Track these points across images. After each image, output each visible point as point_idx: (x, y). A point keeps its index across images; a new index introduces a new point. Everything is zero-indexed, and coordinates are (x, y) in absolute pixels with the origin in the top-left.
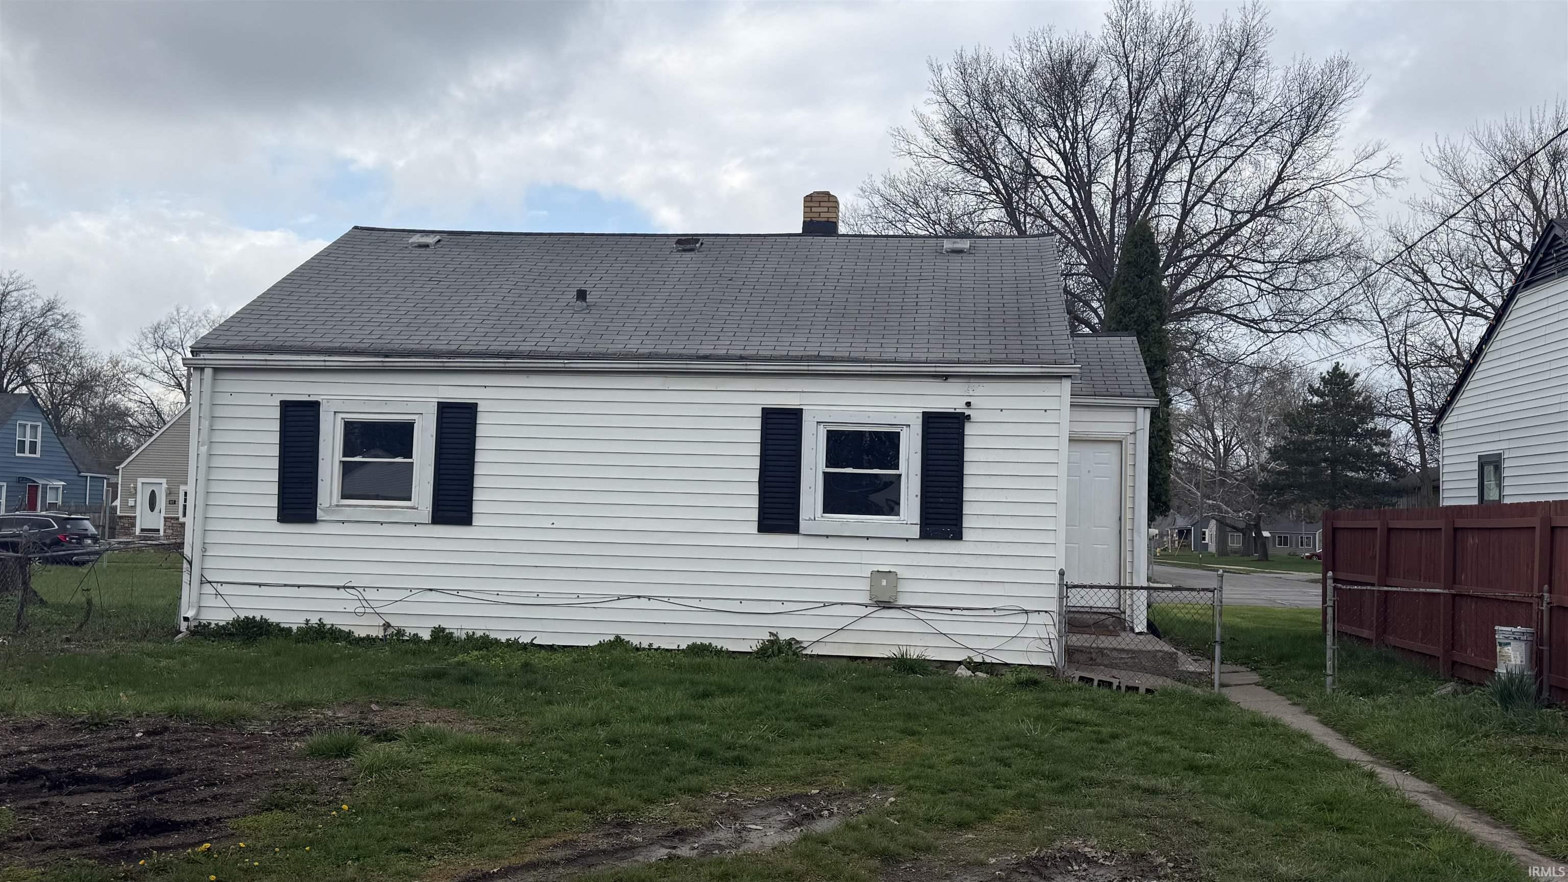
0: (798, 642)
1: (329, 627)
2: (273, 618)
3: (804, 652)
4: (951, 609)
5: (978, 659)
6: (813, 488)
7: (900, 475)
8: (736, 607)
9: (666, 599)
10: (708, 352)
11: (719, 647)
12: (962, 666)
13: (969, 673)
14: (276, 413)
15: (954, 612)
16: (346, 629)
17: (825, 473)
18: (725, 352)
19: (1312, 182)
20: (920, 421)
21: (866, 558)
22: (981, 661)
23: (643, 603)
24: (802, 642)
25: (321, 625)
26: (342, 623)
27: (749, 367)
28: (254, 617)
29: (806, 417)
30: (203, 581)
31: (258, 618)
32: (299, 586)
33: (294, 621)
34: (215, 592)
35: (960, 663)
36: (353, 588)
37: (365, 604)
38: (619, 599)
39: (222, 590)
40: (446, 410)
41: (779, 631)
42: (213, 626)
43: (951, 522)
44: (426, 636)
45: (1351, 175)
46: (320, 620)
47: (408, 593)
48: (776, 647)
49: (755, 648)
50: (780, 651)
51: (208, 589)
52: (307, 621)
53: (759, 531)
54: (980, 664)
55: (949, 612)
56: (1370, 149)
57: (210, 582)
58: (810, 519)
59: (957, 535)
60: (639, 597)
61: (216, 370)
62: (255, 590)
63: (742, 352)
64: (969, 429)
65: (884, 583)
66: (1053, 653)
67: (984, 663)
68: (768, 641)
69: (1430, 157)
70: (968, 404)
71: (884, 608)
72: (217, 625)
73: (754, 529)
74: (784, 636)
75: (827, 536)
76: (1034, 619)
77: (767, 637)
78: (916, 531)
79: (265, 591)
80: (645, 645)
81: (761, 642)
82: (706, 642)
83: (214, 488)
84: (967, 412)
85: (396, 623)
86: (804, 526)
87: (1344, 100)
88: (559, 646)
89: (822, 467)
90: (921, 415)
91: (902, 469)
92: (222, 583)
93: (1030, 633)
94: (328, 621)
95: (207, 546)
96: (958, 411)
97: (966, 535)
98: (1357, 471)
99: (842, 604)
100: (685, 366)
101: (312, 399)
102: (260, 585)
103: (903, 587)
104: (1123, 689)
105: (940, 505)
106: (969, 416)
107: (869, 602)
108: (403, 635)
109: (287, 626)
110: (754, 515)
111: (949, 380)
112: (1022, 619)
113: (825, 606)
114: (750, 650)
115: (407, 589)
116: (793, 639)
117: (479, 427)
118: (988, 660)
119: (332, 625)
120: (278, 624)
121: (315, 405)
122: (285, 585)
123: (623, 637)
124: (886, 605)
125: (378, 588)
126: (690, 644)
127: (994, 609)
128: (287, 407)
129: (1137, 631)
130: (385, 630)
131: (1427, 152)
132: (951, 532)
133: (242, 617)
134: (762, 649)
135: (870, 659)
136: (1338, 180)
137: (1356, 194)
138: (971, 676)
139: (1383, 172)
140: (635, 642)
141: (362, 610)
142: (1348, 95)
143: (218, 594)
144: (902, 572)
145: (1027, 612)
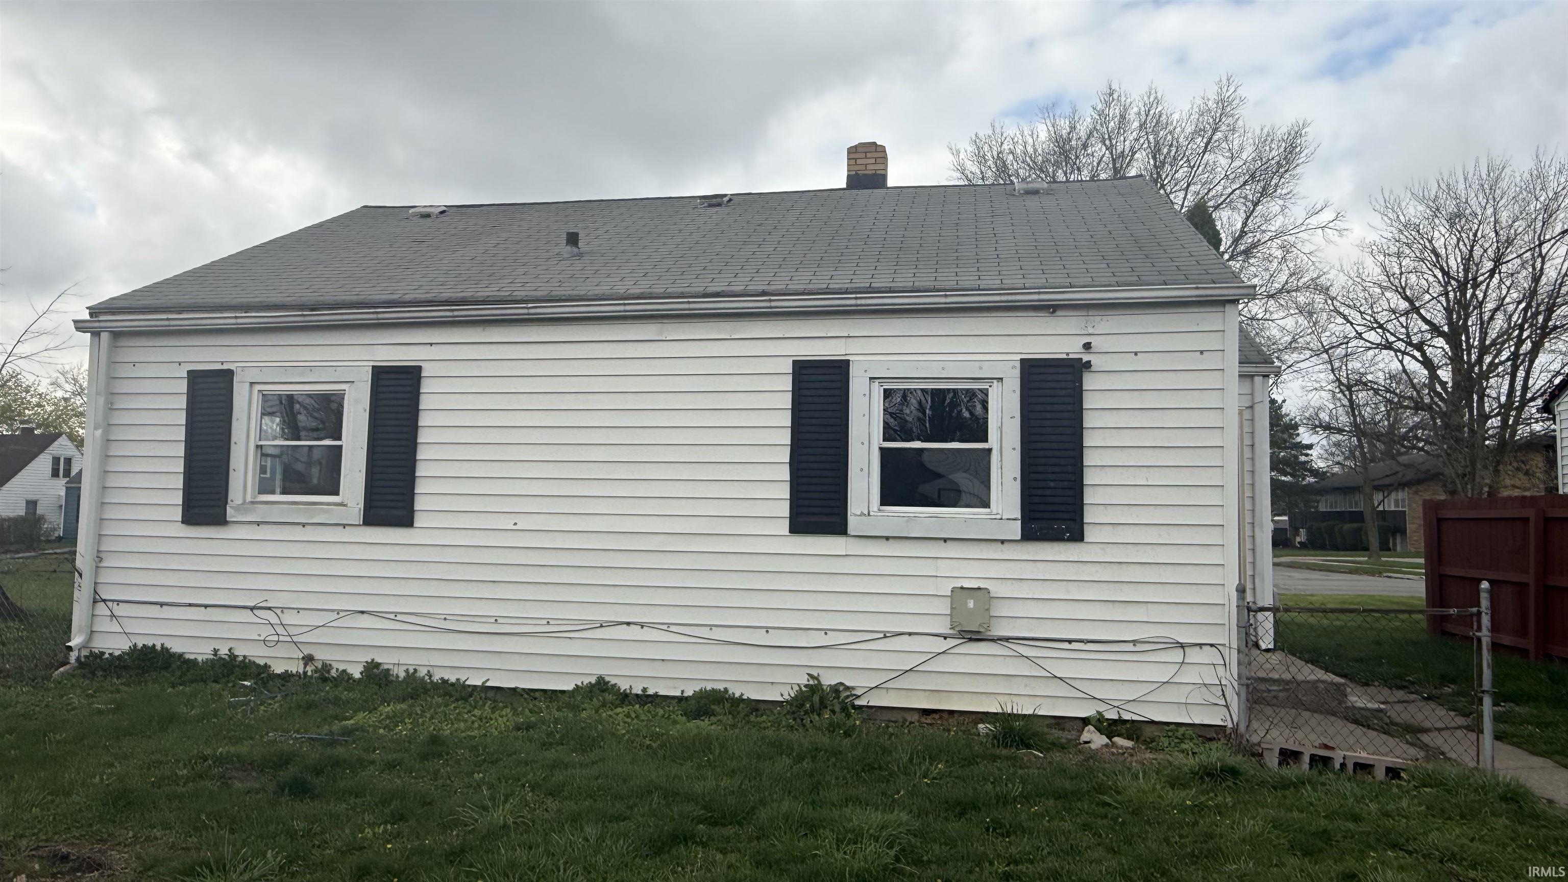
0: (847, 688)
1: (241, 658)
2: (176, 647)
3: (857, 702)
4: (1070, 641)
5: (1112, 715)
6: (866, 470)
7: (989, 451)
8: (759, 638)
9: (665, 627)
10: (719, 289)
11: (737, 695)
12: (1091, 727)
13: (1104, 740)
14: (183, 387)
15: (1075, 646)
16: (261, 662)
17: (882, 449)
18: (743, 287)
19: (1270, 234)
20: (1017, 372)
21: (944, 569)
22: (1116, 717)
23: (634, 633)
24: (853, 688)
25: (232, 657)
26: (257, 654)
27: (773, 304)
28: (154, 645)
29: (854, 371)
30: (97, 600)
31: (158, 647)
32: (206, 606)
33: (200, 651)
34: (109, 613)
35: (1085, 721)
36: (269, 608)
37: (280, 630)
38: (601, 626)
39: (119, 610)
40: (384, 376)
41: (821, 671)
42: (107, 656)
43: (1066, 516)
44: (356, 672)
45: (1303, 228)
46: (230, 650)
47: (335, 616)
48: (816, 699)
49: (787, 697)
50: (823, 704)
51: (102, 609)
52: (216, 651)
53: (791, 532)
54: (1115, 721)
55: (1066, 645)
56: (1319, 207)
57: (104, 601)
58: (862, 514)
59: (1077, 535)
60: (628, 624)
61: (117, 335)
62: (155, 611)
63: (766, 288)
64: (1090, 382)
65: (971, 604)
66: (1227, 706)
67: (1121, 722)
68: (806, 686)
69: (1378, 207)
70: (1087, 346)
71: (971, 640)
72: (110, 654)
73: (784, 527)
74: (829, 680)
75: (887, 538)
76: (1194, 656)
77: (803, 680)
78: (1015, 530)
79: (167, 612)
80: (638, 690)
81: (796, 688)
82: (720, 687)
83: (112, 482)
84: (1086, 358)
85: (321, 655)
86: (854, 523)
87: (1298, 165)
88: (524, 689)
89: (877, 440)
90: (1018, 365)
91: (993, 440)
92: (119, 602)
93: (1190, 676)
94: (241, 651)
95: (102, 555)
96: (1071, 356)
97: (1090, 534)
98: (1285, 476)
99: (910, 634)
100: (686, 306)
101: (225, 367)
102: (162, 605)
103: (1001, 610)
104: (1350, 767)
105: (1048, 492)
106: (1089, 362)
107: (952, 632)
108: (328, 672)
109: (192, 657)
110: (784, 510)
111: (1059, 313)
112: (1176, 656)
113: (885, 637)
114: (781, 699)
115: (333, 611)
116: (842, 684)
117: (423, 398)
118: (1126, 716)
119: (245, 657)
120: (181, 655)
121: (228, 375)
122: (190, 605)
123: (607, 679)
124: (975, 637)
125: (299, 610)
126: (697, 689)
127: (1134, 642)
128: (194, 377)
129: (1264, 646)
130: (306, 665)
131: (1374, 203)
132: (1068, 530)
133: (140, 645)
134: (795, 698)
135: (951, 713)
136: (1292, 232)
137: (1307, 243)
138: (1107, 745)
139: (1331, 225)
140: (624, 686)
141: (276, 638)
142: (1301, 161)
143: (113, 616)
144: (997, 589)
145: (1182, 646)
